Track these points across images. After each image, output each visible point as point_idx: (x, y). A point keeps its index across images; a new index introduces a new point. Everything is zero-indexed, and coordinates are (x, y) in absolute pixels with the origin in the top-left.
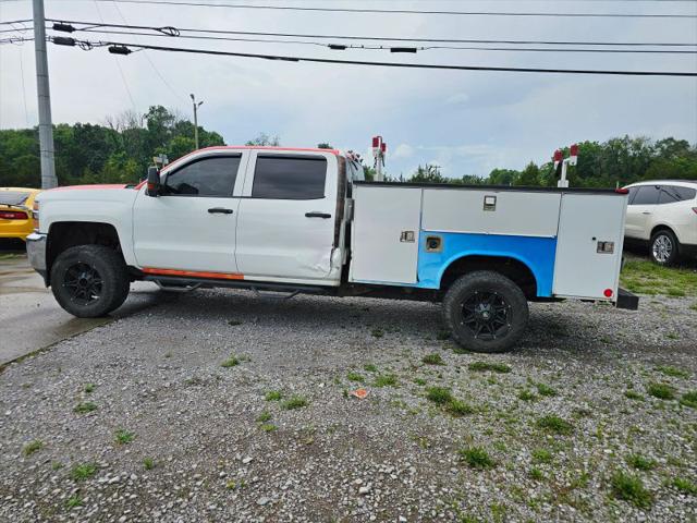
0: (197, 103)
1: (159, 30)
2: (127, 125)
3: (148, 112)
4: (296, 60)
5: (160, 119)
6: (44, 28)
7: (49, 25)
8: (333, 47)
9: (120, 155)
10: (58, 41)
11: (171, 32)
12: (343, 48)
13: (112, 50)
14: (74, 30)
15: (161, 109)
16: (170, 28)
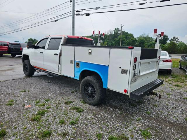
0: (122, 26)
1: (96, 8)
2: (109, 33)
3: (114, 30)
4: (129, 10)
5: (117, 31)
6: (74, 12)
7: (75, 11)
8: (140, 4)
9: (107, 41)
10: (77, 15)
11: (98, 8)
12: (144, 4)
13: (86, 15)
14: (80, 11)
15: (118, 29)
16: (98, 7)
